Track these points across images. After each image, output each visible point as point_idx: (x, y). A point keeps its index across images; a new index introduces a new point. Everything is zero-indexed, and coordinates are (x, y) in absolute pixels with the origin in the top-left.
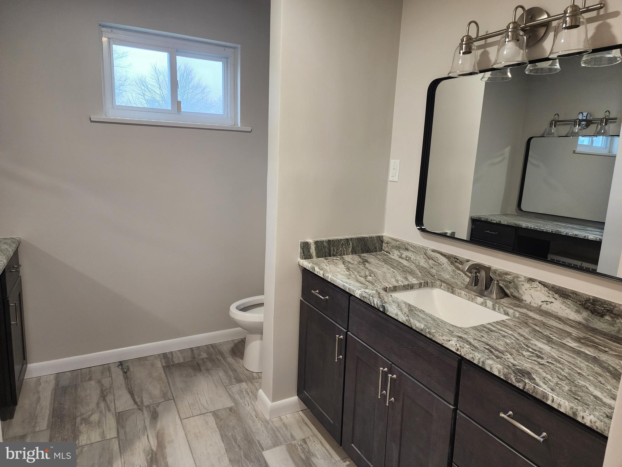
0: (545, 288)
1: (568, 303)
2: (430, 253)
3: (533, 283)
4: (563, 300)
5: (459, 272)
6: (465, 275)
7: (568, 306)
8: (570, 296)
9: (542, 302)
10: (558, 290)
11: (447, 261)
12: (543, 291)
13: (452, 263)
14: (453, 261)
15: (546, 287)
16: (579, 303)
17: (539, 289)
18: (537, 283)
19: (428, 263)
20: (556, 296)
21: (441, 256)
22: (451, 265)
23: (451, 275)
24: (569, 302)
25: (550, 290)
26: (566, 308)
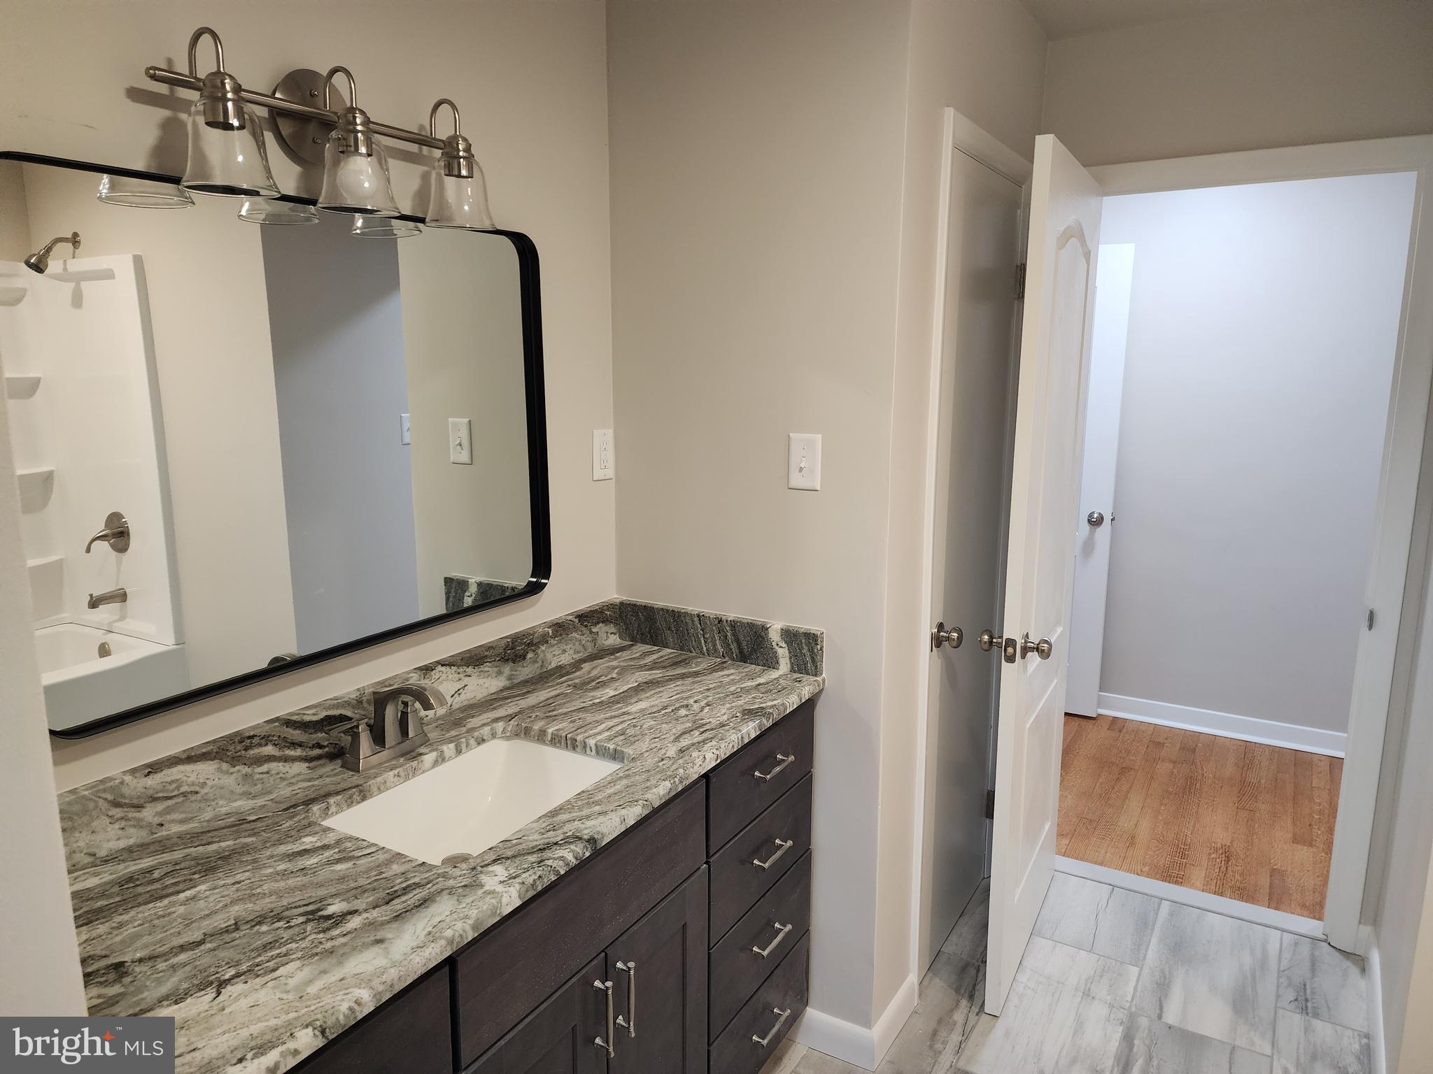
0: (452, 667)
1: (486, 669)
2: (137, 786)
3: (434, 671)
4: (480, 669)
5: (265, 768)
6: (285, 761)
7: (486, 674)
8: (486, 657)
9: (452, 697)
10: (471, 657)
11: (216, 766)
12: (450, 676)
13: (235, 760)
14: (239, 751)
15: (452, 665)
16: (498, 659)
17: (444, 676)
18: (440, 668)
19: (139, 824)
20: (470, 670)
21: (188, 768)
22: (232, 770)
23: (239, 794)
24: (486, 667)
25: (458, 667)
26: (484, 680)
